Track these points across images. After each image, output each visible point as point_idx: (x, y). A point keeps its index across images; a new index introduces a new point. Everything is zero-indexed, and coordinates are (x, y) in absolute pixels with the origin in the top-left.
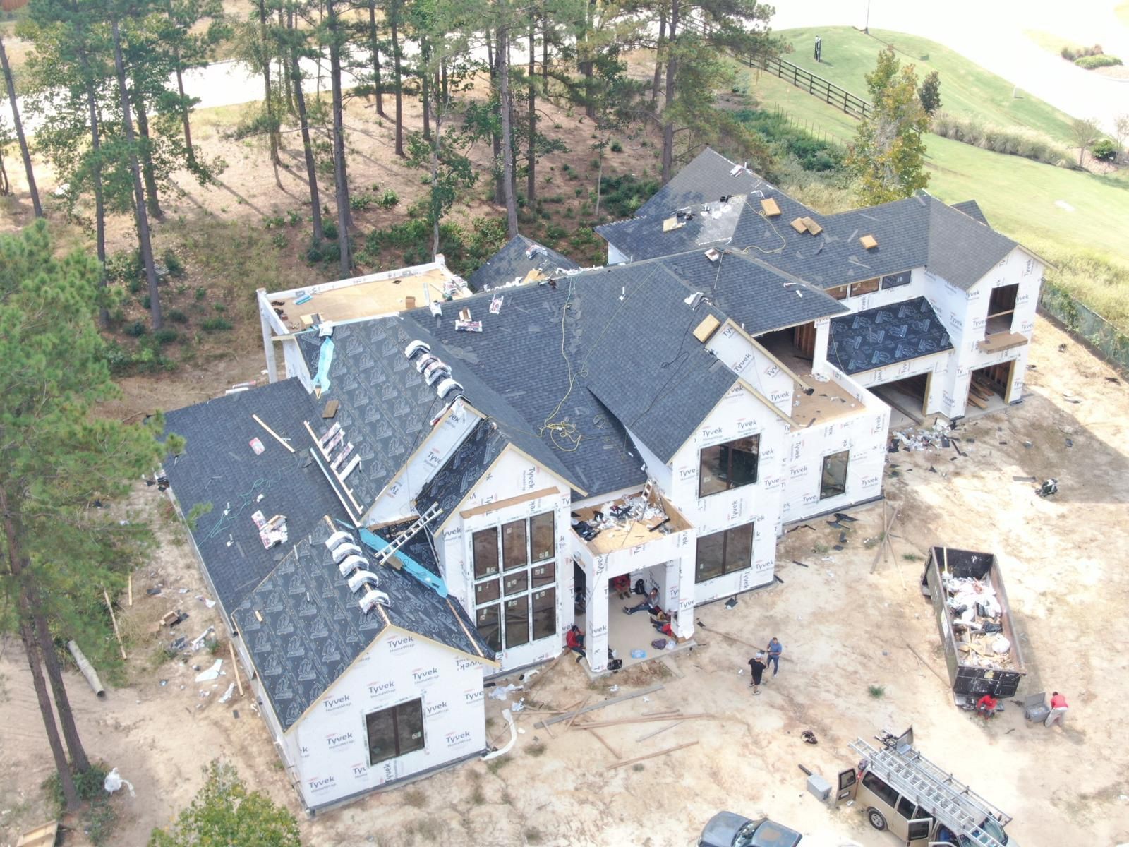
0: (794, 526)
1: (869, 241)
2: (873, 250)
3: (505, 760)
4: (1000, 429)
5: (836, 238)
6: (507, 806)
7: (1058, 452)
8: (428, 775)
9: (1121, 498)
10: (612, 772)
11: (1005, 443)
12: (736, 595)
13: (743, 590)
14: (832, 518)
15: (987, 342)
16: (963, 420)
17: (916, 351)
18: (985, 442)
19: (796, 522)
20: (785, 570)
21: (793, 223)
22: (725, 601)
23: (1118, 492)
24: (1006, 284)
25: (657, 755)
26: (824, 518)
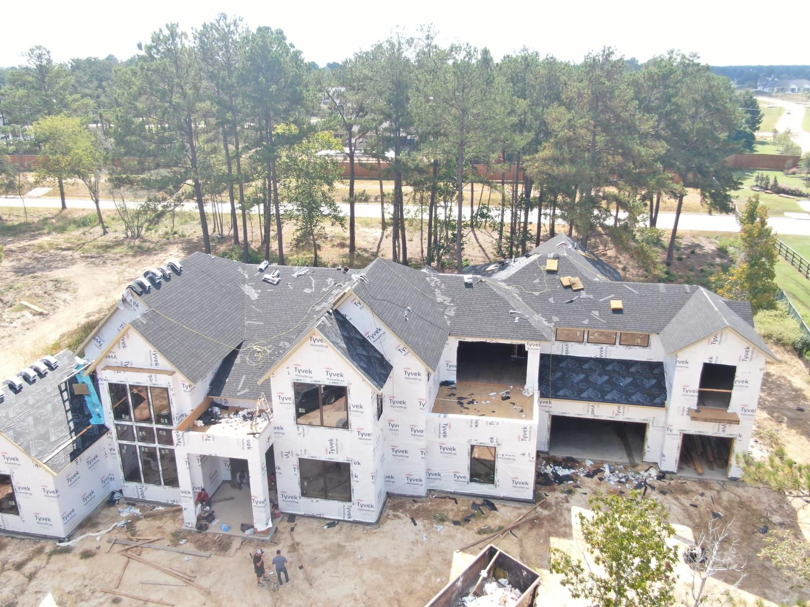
0: (444, 495)
1: (617, 304)
2: (617, 311)
3: (67, 550)
4: (702, 495)
5: (591, 296)
6: (27, 579)
7: (745, 532)
8: (23, 537)
9: (771, 596)
10: (101, 594)
11: (696, 506)
12: (339, 520)
13: (346, 519)
14: (479, 501)
15: (697, 411)
16: (673, 476)
17: (626, 399)
18: (677, 499)
19: (447, 492)
20: (399, 520)
21: (562, 279)
22: (328, 522)
23: (773, 589)
24: (719, 362)
25: (137, 599)
26: (472, 500)
